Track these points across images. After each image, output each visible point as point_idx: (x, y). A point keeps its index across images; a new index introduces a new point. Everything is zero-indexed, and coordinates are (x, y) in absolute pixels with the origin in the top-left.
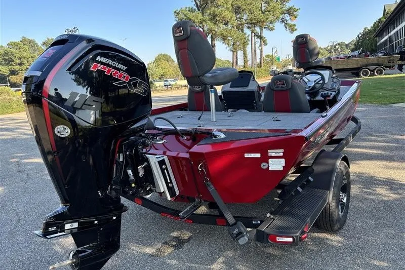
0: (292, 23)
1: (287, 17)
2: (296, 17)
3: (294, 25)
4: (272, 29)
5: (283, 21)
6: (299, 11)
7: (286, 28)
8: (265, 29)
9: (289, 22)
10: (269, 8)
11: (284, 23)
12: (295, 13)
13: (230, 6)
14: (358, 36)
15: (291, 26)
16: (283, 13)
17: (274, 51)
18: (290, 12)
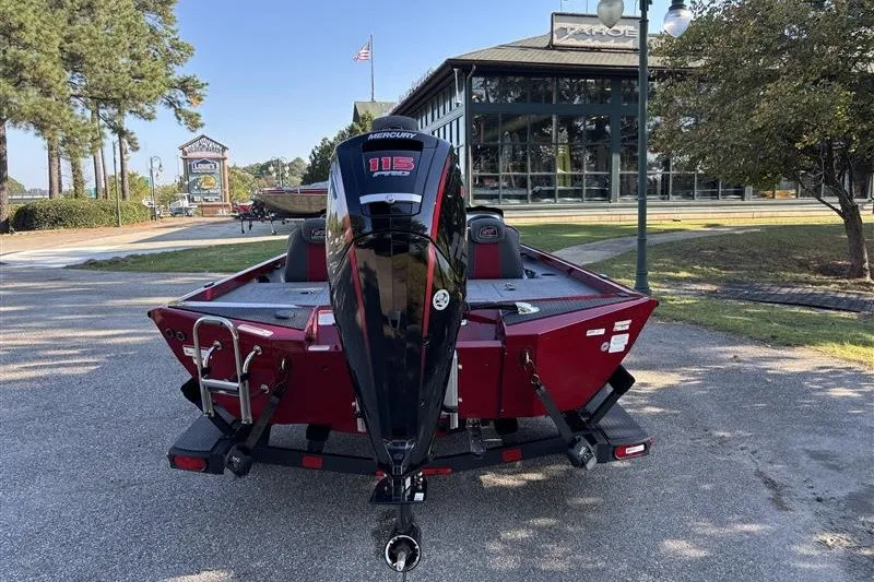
0: (192, 110)
1: (180, 96)
2: (200, 100)
3: (197, 115)
4: (150, 117)
5: (171, 104)
6: (206, 87)
7: (180, 119)
8: (133, 115)
9: (185, 107)
10: (139, 71)
11: (173, 109)
12: (198, 91)
13: (57, 49)
14: (313, 153)
15: (190, 117)
16: (172, 87)
17: (156, 165)
18: (184, 85)
